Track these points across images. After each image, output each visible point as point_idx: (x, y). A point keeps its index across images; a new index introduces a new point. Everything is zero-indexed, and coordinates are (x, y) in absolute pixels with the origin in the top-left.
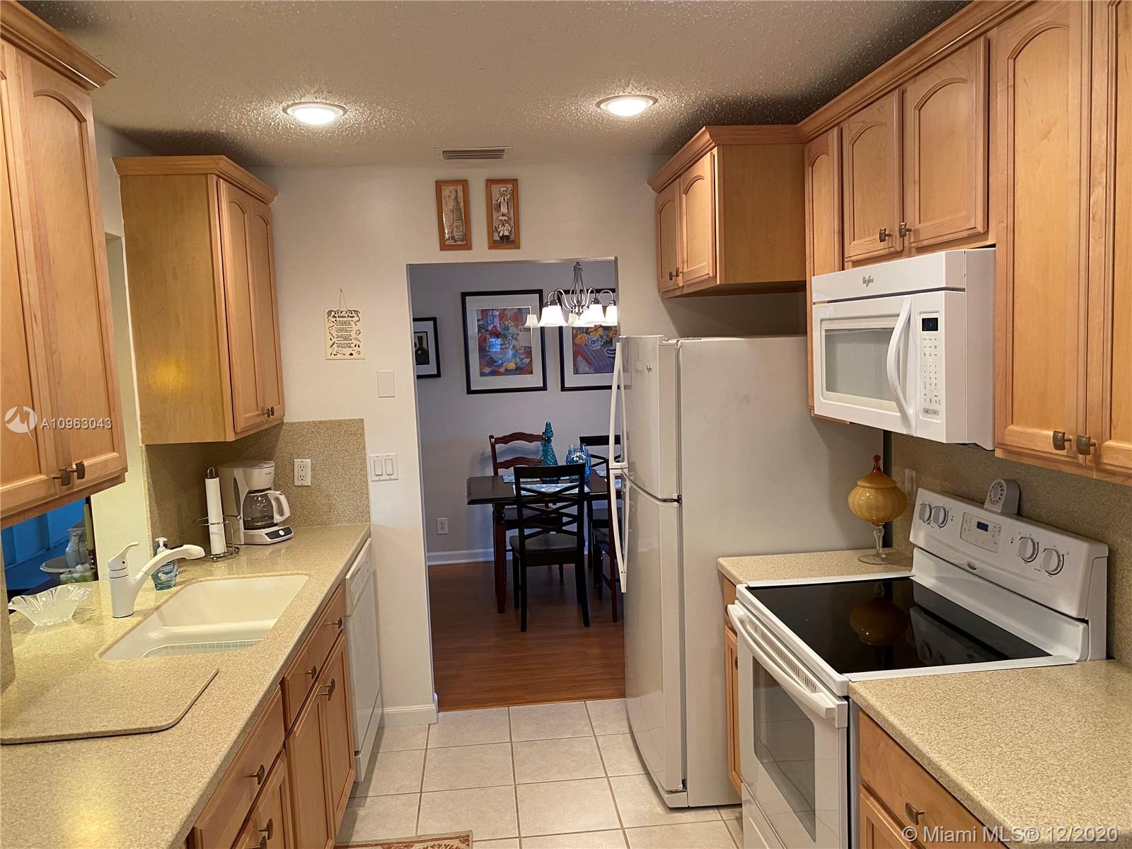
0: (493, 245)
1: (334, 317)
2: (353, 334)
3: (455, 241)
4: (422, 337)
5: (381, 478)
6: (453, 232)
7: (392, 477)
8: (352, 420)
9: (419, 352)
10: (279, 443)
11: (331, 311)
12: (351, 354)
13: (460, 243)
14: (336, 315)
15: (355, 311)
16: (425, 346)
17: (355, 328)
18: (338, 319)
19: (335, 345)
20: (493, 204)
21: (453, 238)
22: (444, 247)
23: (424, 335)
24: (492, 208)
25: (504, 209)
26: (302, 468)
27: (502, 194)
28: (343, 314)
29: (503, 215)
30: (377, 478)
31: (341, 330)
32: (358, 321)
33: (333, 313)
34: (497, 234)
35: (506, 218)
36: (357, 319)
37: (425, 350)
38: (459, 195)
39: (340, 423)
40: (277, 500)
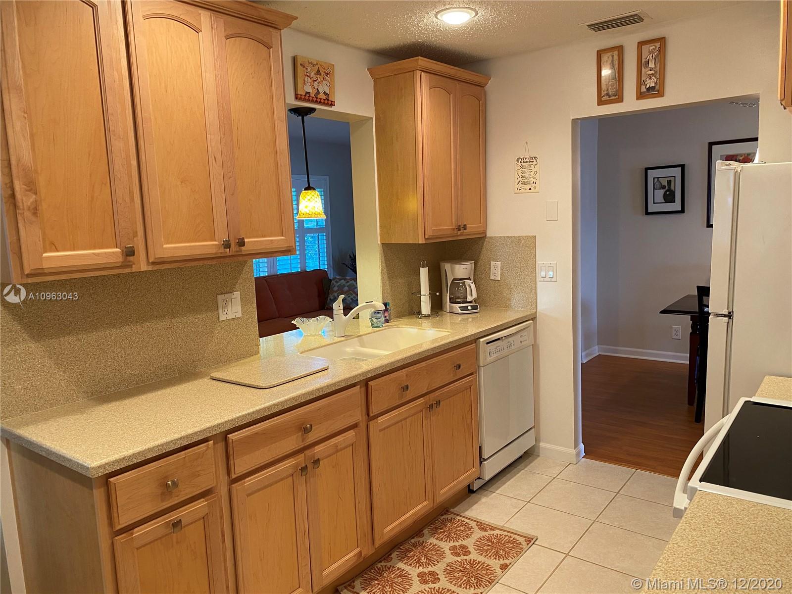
0: (641, 96)
1: (521, 162)
2: (532, 174)
3: (610, 97)
4: (670, 181)
5: (545, 279)
6: (608, 89)
7: (553, 280)
8: (527, 236)
9: (668, 193)
10: (483, 250)
11: (519, 159)
12: (530, 189)
13: (613, 97)
14: (522, 161)
15: (534, 157)
16: (672, 188)
17: (534, 170)
18: (523, 164)
19: (521, 182)
20: (643, 62)
21: (608, 94)
22: (600, 102)
23: (672, 179)
24: (641, 64)
25: (652, 65)
26: (495, 268)
27: (651, 52)
28: (527, 160)
29: (651, 70)
30: (542, 279)
31: (525, 172)
32: (536, 165)
33: (520, 160)
34: (644, 87)
35: (653, 72)
36: (535, 163)
37: (672, 191)
38: (614, 59)
39: (519, 238)
40: (470, 286)
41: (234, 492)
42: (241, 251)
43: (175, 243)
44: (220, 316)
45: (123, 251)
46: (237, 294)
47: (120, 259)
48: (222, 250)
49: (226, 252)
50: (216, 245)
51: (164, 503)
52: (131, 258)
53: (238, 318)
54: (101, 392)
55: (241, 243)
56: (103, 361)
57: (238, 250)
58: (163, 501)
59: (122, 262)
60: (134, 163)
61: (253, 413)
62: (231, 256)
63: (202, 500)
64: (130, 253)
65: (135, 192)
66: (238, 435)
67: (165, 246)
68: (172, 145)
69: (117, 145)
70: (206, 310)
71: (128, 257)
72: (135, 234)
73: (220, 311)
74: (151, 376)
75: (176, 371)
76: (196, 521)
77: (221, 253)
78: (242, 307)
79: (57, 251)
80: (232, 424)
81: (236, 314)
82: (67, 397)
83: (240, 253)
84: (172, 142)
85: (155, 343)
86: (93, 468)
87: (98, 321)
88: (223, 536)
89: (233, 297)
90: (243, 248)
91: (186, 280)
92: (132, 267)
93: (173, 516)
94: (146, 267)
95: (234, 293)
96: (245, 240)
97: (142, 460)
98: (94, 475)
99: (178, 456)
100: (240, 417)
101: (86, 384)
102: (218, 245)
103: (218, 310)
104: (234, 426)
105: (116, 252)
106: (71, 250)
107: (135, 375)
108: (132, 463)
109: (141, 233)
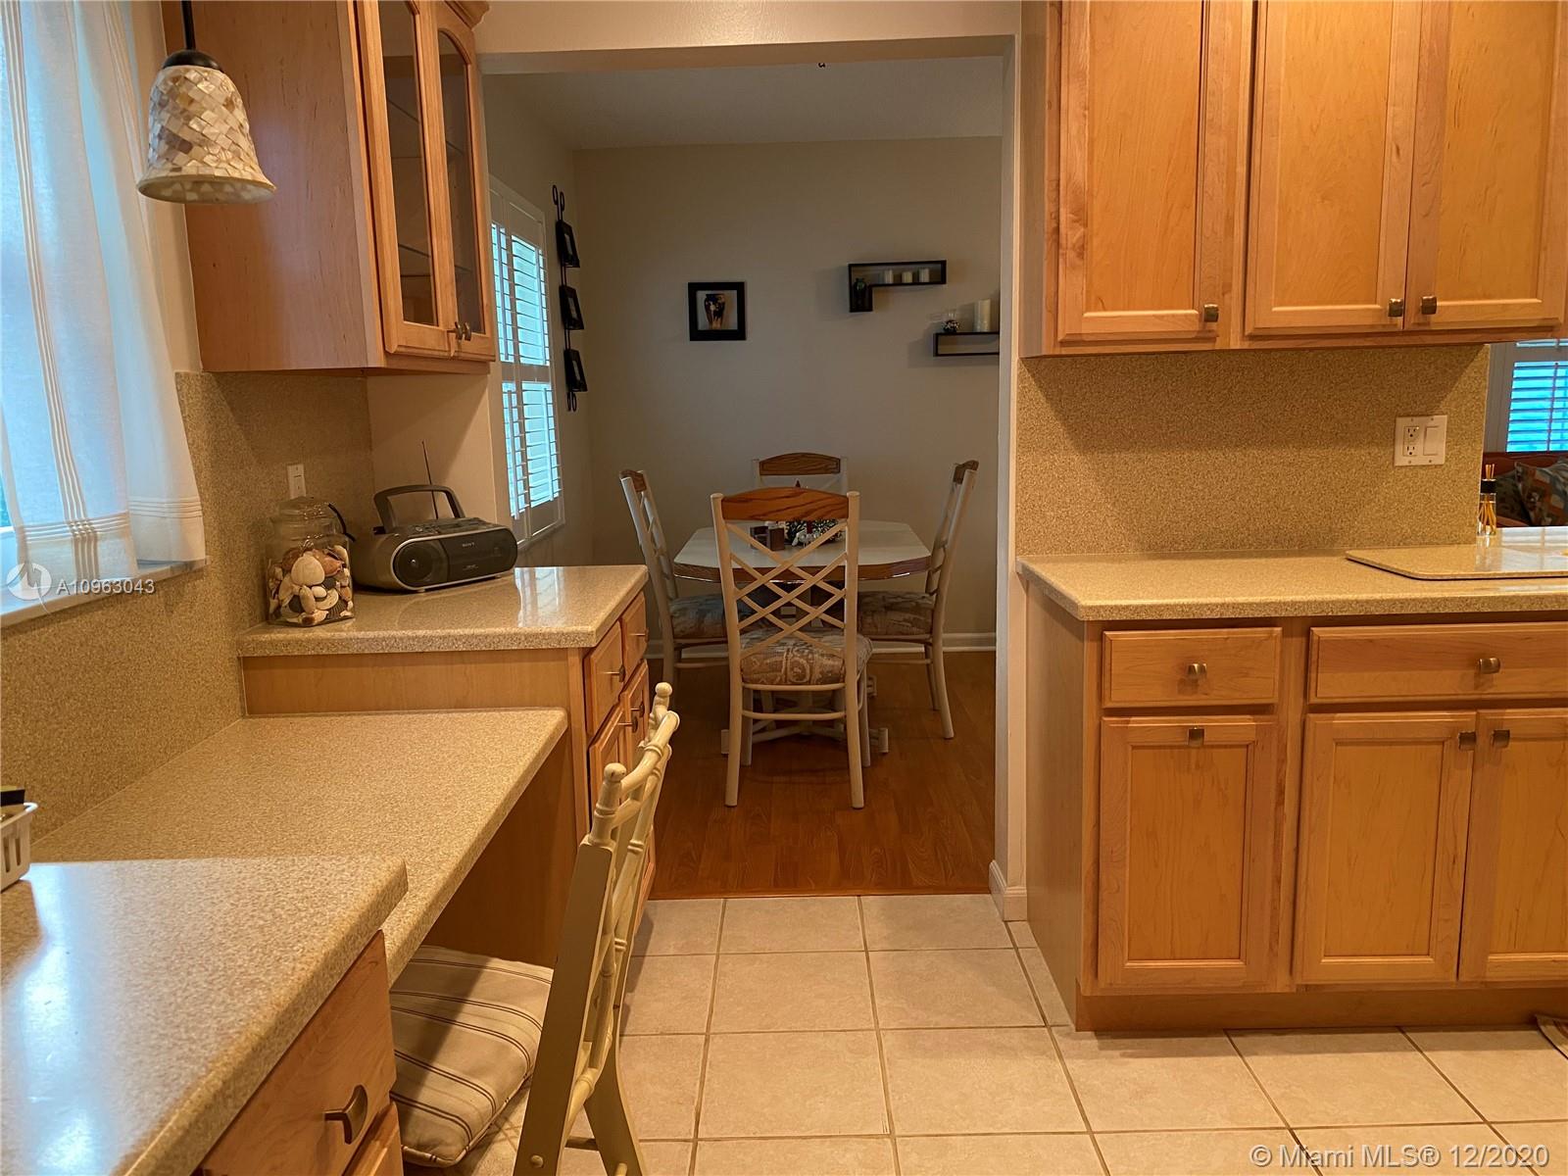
41: (1310, 725)
42: (1428, 324)
43: (1297, 304)
44: (1396, 459)
45: (1201, 315)
46: (1441, 421)
47: (1196, 327)
48: (1387, 320)
49: (1396, 325)
50: (1375, 310)
51: (1181, 697)
52: (1213, 326)
53: (1436, 466)
54: (1163, 547)
55: (1429, 308)
56: (1173, 499)
57: (1421, 321)
58: (1180, 692)
59: (1199, 332)
60: (1242, 170)
61: (1367, 602)
62: (1404, 333)
63: (1248, 717)
64: (1211, 316)
65: (1236, 218)
66: (1330, 632)
67: (1275, 309)
68: (1315, 133)
69: (1214, 142)
70: (1369, 443)
71: (1208, 323)
72: (1227, 288)
73: (1399, 448)
74: (1248, 540)
75: (1295, 540)
76: (1231, 746)
77: (1384, 326)
78: (1447, 447)
79: (1105, 309)
80: (1320, 610)
81: (1430, 458)
82: (1113, 544)
83: (1427, 328)
84: (1315, 126)
85: (1264, 485)
86: (1083, 607)
87: (1173, 435)
88: (1281, 792)
89: (1432, 423)
90: (1433, 318)
91: (1336, 384)
92: (1215, 341)
93: (1196, 722)
94: (1239, 343)
95: (1435, 417)
96: (1438, 304)
97: (1154, 618)
98: (1082, 616)
99: (1215, 634)
100: (1338, 601)
101: (1144, 530)
102: (1380, 310)
103: (1394, 444)
104: (1324, 614)
105: (1191, 315)
106: (1124, 310)
107: (1221, 532)
108: (1139, 618)
109: (1237, 287)
